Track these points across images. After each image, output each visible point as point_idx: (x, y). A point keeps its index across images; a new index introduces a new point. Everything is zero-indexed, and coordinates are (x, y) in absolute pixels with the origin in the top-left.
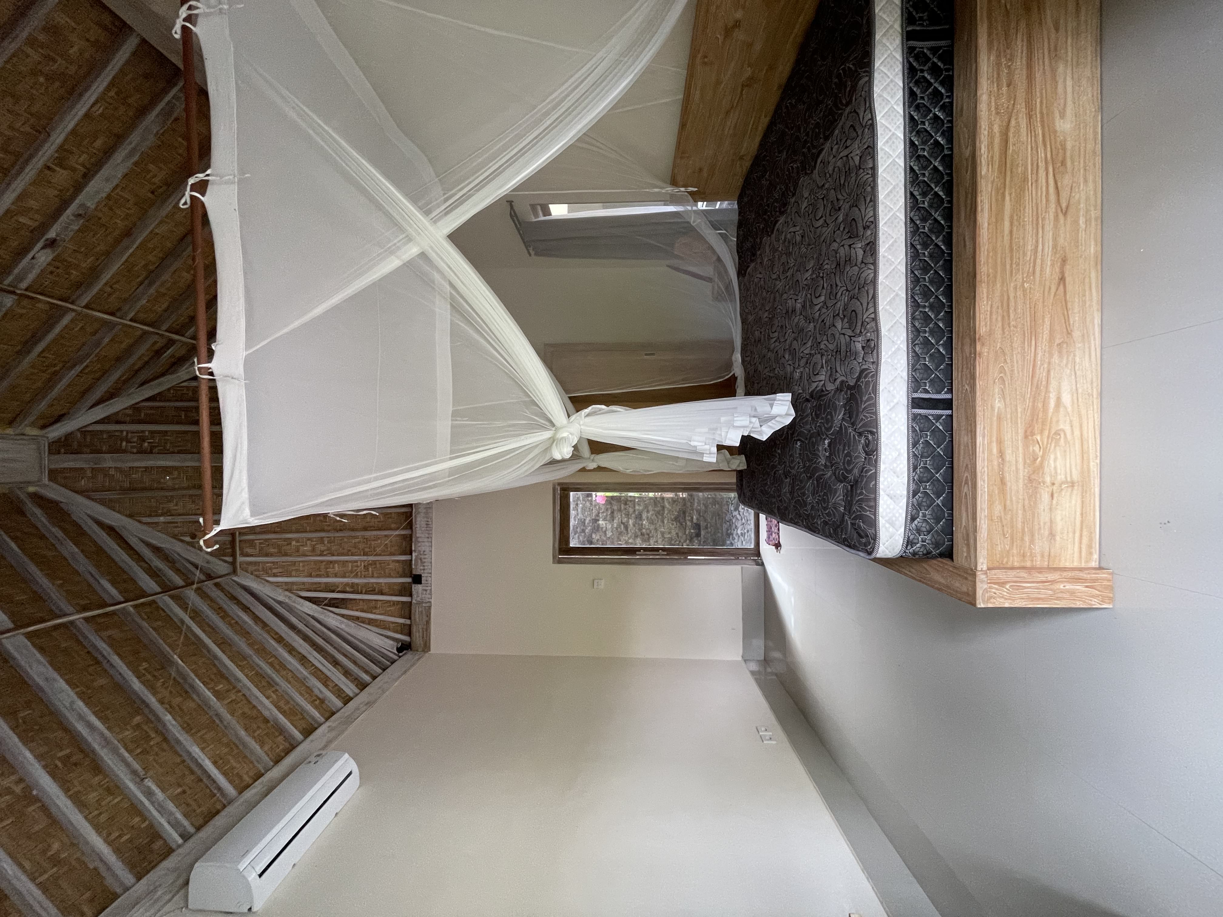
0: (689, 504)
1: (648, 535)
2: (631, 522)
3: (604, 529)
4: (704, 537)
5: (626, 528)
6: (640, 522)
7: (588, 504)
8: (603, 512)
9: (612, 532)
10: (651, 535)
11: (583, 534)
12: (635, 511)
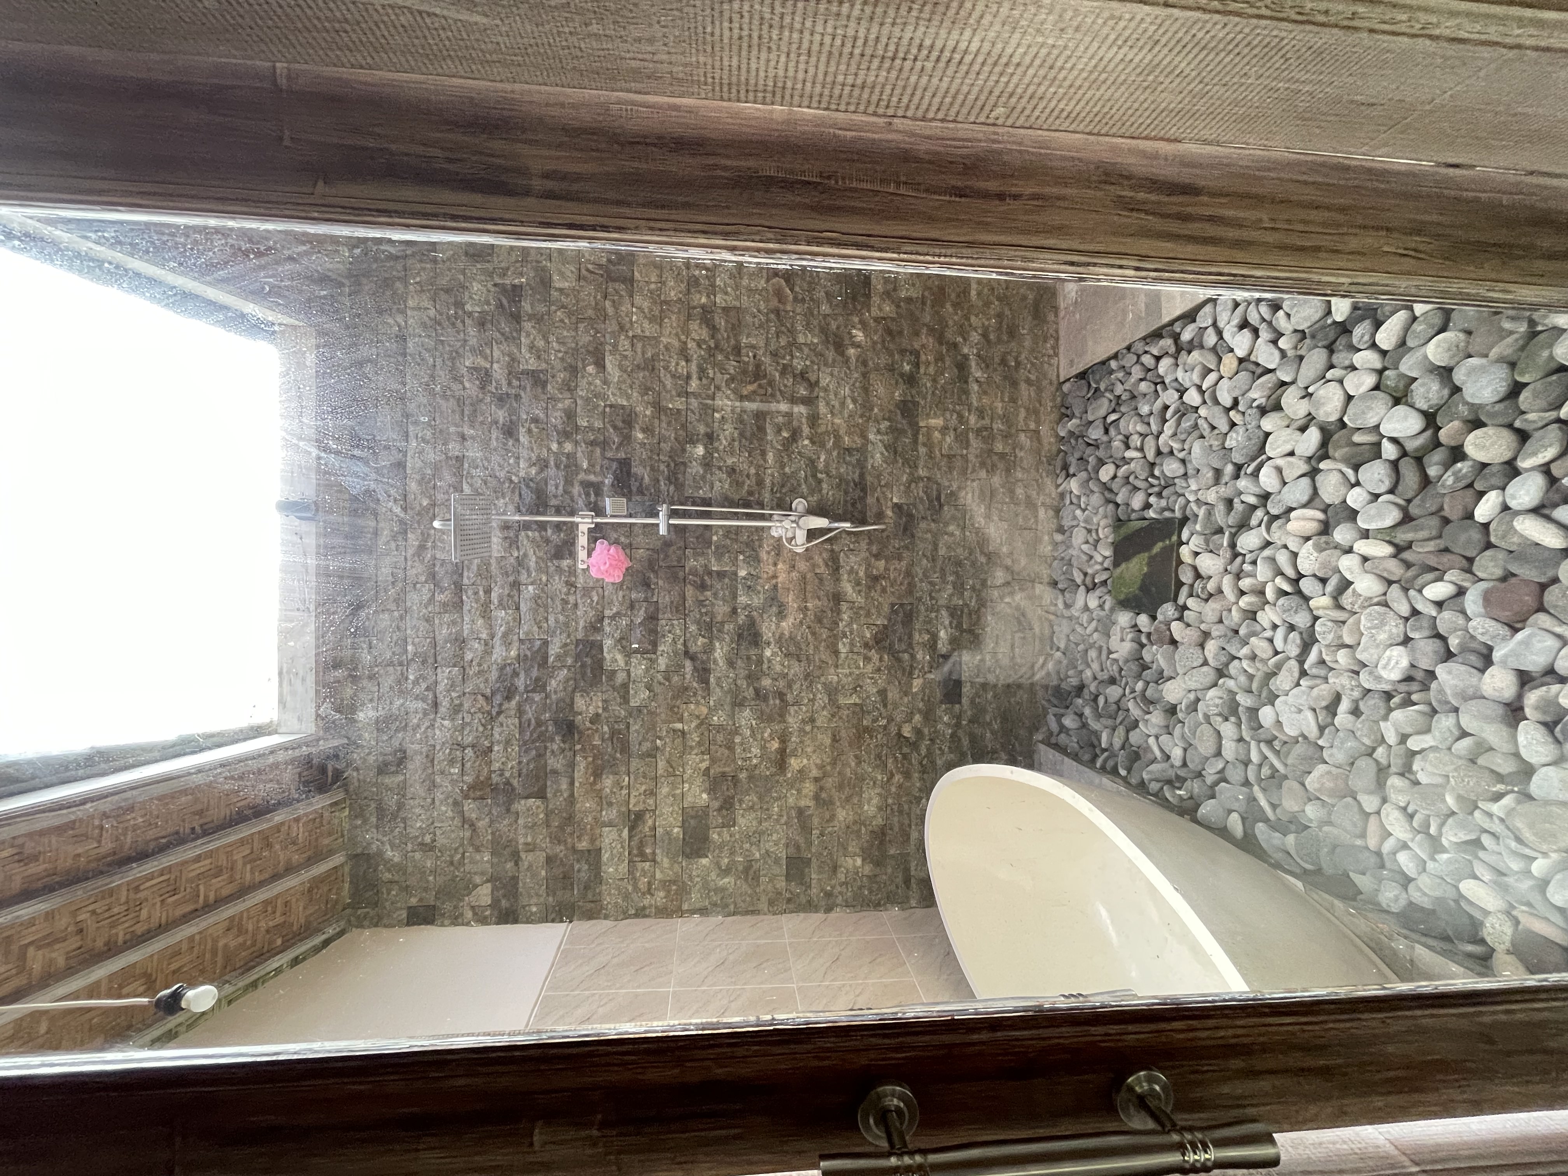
0: (926, 586)
1: (781, 695)
2: (719, 652)
3: (621, 677)
4: (972, 702)
5: (703, 673)
6: (753, 652)
7: (558, 584)
8: (618, 614)
9: (649, 688)
10: (789, 698)
11: (537, 697)
12: (734, 611)
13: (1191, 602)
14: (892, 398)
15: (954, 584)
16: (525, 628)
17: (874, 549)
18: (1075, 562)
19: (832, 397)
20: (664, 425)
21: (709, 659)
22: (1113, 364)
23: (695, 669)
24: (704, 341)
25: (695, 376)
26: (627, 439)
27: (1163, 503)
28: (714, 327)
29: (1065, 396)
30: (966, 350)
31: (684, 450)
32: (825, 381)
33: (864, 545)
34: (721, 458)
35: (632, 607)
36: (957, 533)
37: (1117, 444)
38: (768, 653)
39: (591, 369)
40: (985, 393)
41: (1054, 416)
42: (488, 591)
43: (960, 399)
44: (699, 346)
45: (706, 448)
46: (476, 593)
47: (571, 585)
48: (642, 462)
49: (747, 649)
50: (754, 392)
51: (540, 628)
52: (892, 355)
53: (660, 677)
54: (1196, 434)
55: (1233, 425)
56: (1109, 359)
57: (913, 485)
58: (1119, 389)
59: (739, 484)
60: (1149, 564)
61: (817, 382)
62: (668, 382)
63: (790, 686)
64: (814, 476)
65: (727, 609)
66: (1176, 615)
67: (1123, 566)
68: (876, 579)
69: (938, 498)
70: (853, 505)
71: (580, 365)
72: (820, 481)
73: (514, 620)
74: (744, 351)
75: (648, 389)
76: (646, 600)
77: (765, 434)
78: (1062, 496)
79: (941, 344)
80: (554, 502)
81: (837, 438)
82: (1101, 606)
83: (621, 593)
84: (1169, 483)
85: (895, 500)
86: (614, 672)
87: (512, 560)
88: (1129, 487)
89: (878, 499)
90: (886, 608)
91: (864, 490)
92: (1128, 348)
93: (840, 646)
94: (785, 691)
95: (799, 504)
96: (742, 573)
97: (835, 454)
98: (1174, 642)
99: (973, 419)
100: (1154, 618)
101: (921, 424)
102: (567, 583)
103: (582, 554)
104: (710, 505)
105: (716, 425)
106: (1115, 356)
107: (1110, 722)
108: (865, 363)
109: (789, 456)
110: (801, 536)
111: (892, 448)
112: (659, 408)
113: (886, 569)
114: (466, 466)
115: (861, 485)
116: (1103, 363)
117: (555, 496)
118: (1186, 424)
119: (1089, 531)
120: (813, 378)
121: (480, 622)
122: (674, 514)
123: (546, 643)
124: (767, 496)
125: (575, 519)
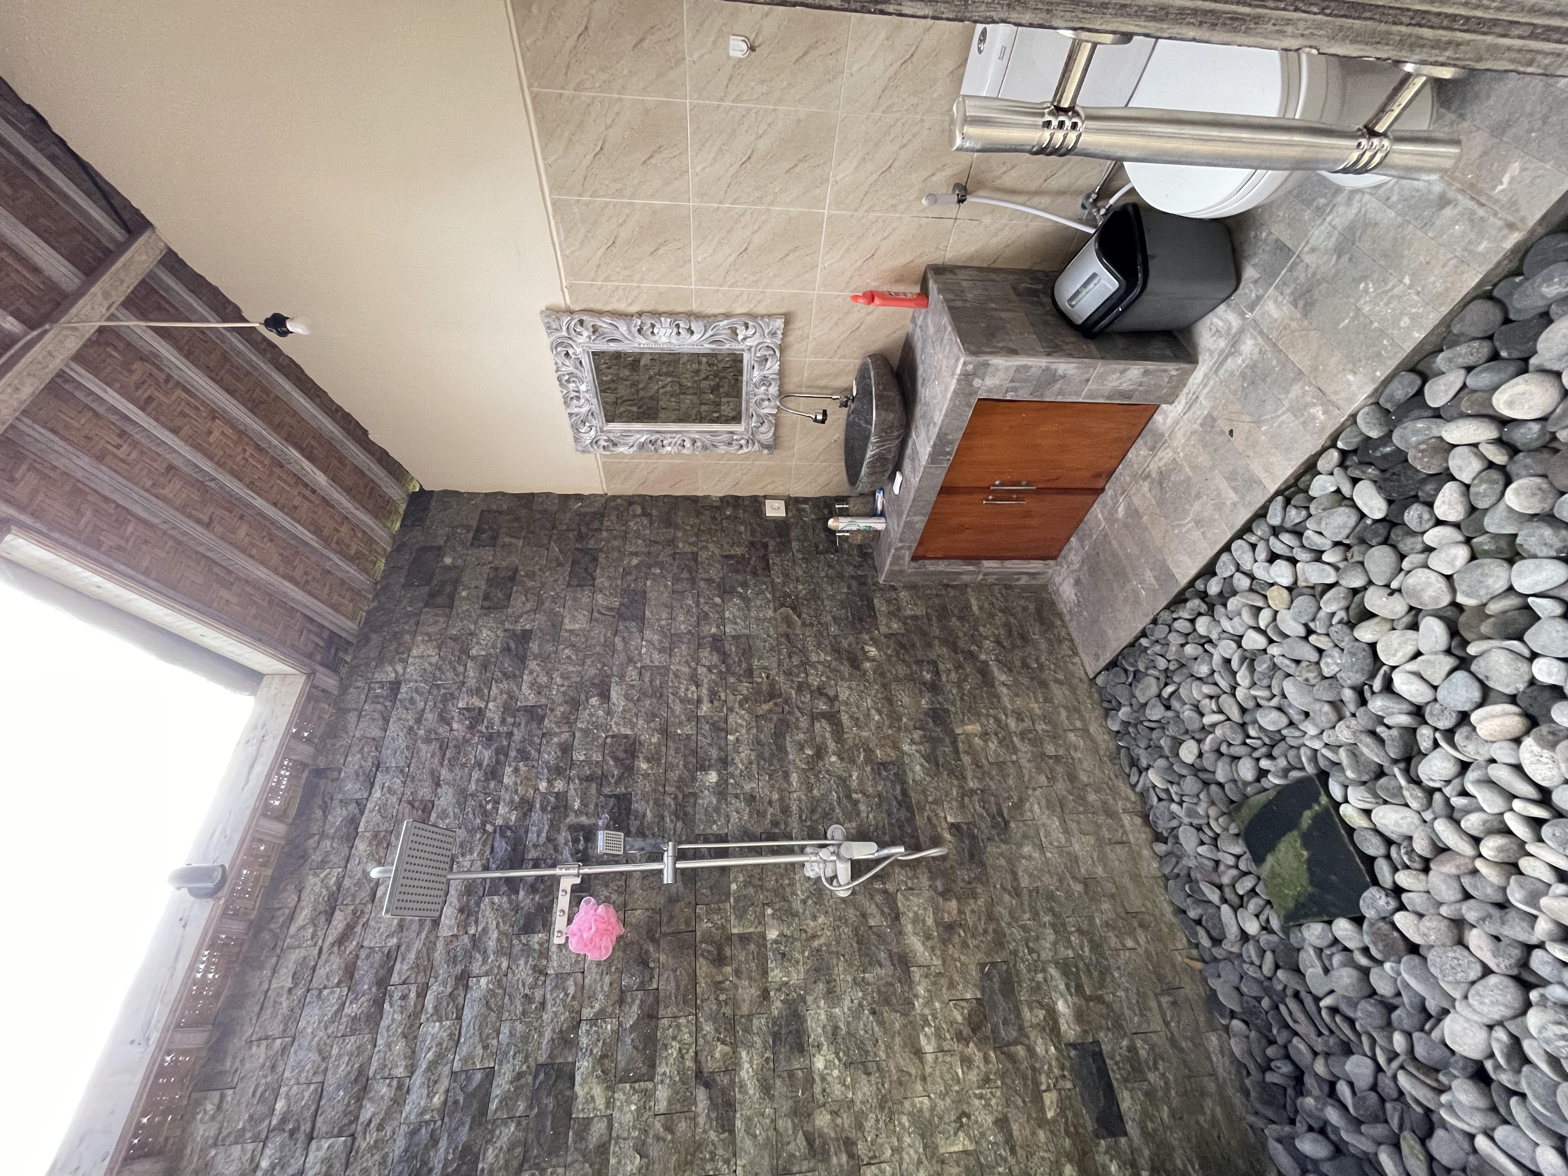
0: (1018, 934)
1: (849, 1144)
2: (748, 1070)
3: (598, 1128)
4: (1143, 1129)
5: (725, 1108)
6: (797, 1064)
7: (523, 972)
8: (601, 1015)
9: (641, 1150)
10: (861, 1148)
12: (765, 994)
13: (1403, 879)
14: (920, 707)
15: (1053, 925)
16: (464, 1050)
17: (939, 884)
18: (1196, 875)
19: (854, 709)
20: (672, 752)
21: (732, 1082)
22: (1144, 642)
23: (713, 1105)
24: (716, 666)
25: (705, 700)
26: (629, 770)
27: (1282, 763)
28: (725, 653)
29: (1101, 690)
30: (983, 657)
31: (694, 779)
32: (844, 694)
33: (925, 881)
34: (737, 784)
35: (621, 1001)
36: (1036, 855)
37: (1187, 713)
38: (819, 1063)
39: (594, 701)
40: (1017, 695)
41: (1099, 712)
42: (422, 994)
43: (992, 703)
44: (710, 670)
45: (719, 774)
46: (404, 997)
47: (540, 971)
48: (645, 797)
49: (788, 1059)
50: (770, 711)
51: (485, 1048)
52: (909, 666)
53: (658, 1125)
54: (1279, 675)
55: (1320, 651)
56: (1137, 639)
57: (966, 800)
58: (1162, 663)
59: (761, 814)
60: (1306, 845)
61: (836, 697)
62: (678, 708)
63: (860, 1127)
64: (849, 797)
65: (755, 992)
66: (1393, 904)
67: (1270, 859)
68: (950, 928)
69: (1000, 813)
70: (901, 827)
71: (583, 697)
72: (856, 803)
73: (451, 1035)
74: (756, 673)
75: (654, 715)
76: (642, 987)
77: (786, 753)
78: (1143, 796)
79: (956, 653)
80: (533, 854)
81: (869, 751)
82: (1266, 928)
83: (607, 979)
84: (1277, 737)
85: (950, 819)
86: (588, 1122)
87: (466, 939)
88: (1226, 759)
89: (929, 819)
90: (974, 972)
91: (910, 809)
92: (1155, 622)
93: (923, 1041)
94: (853, 1135)
95: (836, 831)
96: (772, 934)
97: (868, 769)
98: (1414, 949)
99: (1012, 723)
100: (1358, 920)
101: (958, 731)
102: (534, 968)
103: (560, 922)
104: (727, 841)
105: (730, 747)
106: (1143, 634)
108: (882, 675)
109: (816, 776)
110: (844, 871)
111: (931, 758)
112: (665, 732)
113: (961, 912)
115: (905, 801)
116: (1132, 645)
117: (535, 846)
118: (1262, 666)
119: (1199, 829)
120: (831, 693)
121: (400, 1047)
122: (681, 855)
123: (490, 1074)
124: (795, 825)
125: (557, 871)
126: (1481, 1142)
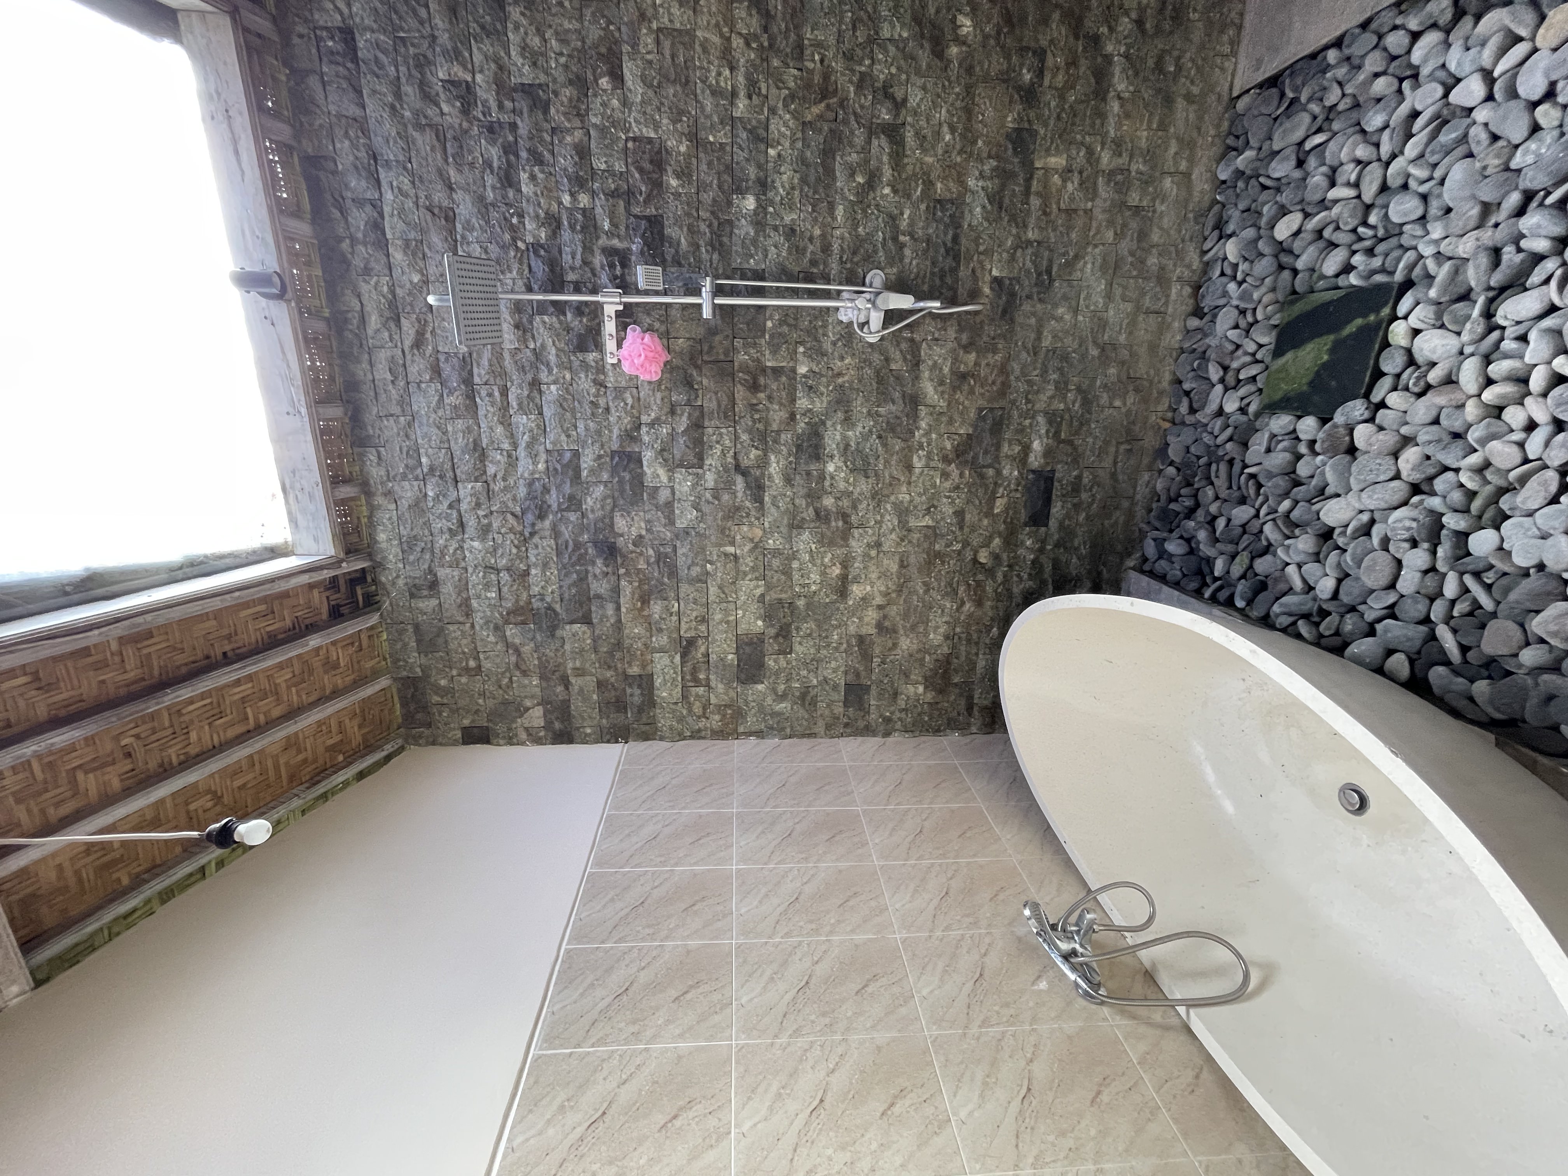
0: (1022, 387)
1: (845, 517)
2: (775, 467)
3: (664, 495)
4: (1061, 526)
5: (757, 489)
6: (814, 467)
7: (585, 383)
8: (657, 421)
9: (696, 507)
10: (854, 519)
11: (573, 517)
12: (792, 417)
13: (1394, 399)
14: (1003, 126)
15: (1057, 383)
16: (552, 436)
17: (964, 337)
18: (1212, 354)
19: (923, 123)
20: (704, 167)
21: (763, 474)
22: (1332, 55)
23: (748, 486)
24: (756, 37)
25: (742, 94)
26: (657, 186)
27: (1377, 262)
28: (768, 12)
29: (1237, 117)
30: (1109, 48)
31: (730, 203)
32: (915, 98)
33: (952, 333)
34: (776, 214)
35: (672, 412)
36: (1067, 317)
37: (1318, 179)
38: (831, 468)
39: (604, 82)
40: (1127, 116)
41: (1217, 150)
42: (504, 392)
43: (1093, 125)
44: (748, 44)
45: (758, 200)
46: (490, 395)
47: (600, 384)
48: (677, 221)
49: (807, 463)
50: (820, 117)
51: (568, 436)
52: (1008, 57)
53: (708, 495)
54: (1461, 150)
55: (1536, 128)
56: (1326, 48)
57: (1019, 252)
58: (1333, 96)
59: (800, 251)
60: (1332, 351)
61: (905, 100)
62: (708, 104)
63: (855, 507)
64: (895, 239)
65: (784, 415)
66: (1366, 415)
67: (1289, 356)
68: (963, 377)
69: (1049, 272)
70: (942, 278)
71: (590, 77)
72: (902, 246)
73: (538, 426)
74: (808, 52)
75: (681, 113)
76: (688, 403)
77: (834, 179)
78: (1207, 266)
79: (1077, 38)
80: (571, 277)
81: (929, 184)
82: (1243, 410)
83: (659, 395)
84: (1394, 231)
85: (995, 273)
86: (656, 489)
87: (528, 353)
88: (1321, 244)
89: (973, 271)
90: (972, 414)
91: (957, 258)
92: (1364, 26)
93: (915, 459)
94: (849, 511)
95: (876, 277)
96: (802, 370)
97: (923, 207)
98: (1352, 452)
99: (1106, 159)
100: (1325, 421)
101: (1038, 164)
102: (594, 381)
103: (610, 345)
104: (763, 279)
105: (771, 165)
106: (1338, 43)
107: (1230, 548)
108: (970, 70)
109: (864, 211)
110: (876, 319)
111: (996, 199)
112: (694, 138)
113: (977, 364)
114: (459, 227)
115: (954, 252)
116: (1313, 56)
117: (573, 268)
118: (1447, 136)
119: (1243, 312)
120: (899, 94)
121: (499, 430)
122: (719, 291)
123: (576, 454)
124: (834, 267)
125: (598, 298)
126: (1291, 570)
